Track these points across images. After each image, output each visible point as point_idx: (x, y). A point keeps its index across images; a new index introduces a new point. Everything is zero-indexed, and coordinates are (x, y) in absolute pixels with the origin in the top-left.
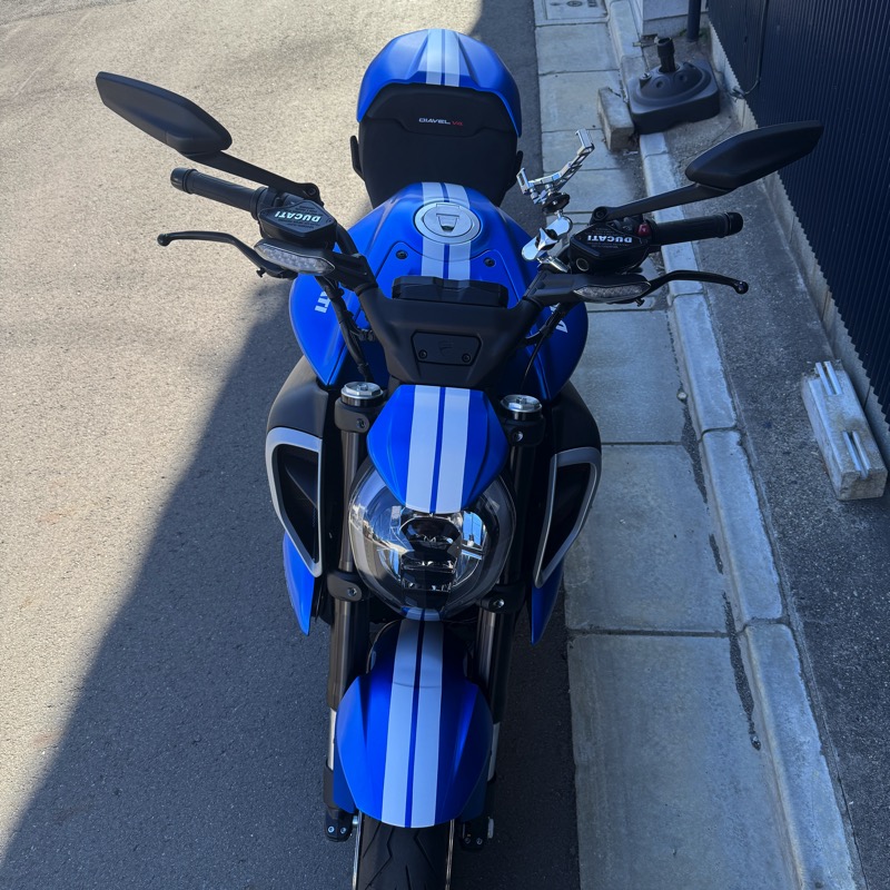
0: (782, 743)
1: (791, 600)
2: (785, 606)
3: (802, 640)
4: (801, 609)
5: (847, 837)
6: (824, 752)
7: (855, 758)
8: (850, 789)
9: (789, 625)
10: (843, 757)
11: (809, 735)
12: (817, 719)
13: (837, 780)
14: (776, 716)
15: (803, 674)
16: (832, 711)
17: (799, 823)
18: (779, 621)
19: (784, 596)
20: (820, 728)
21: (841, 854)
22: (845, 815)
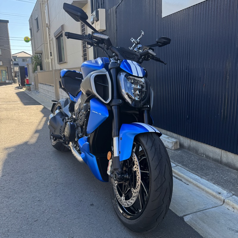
0: (193, 179)
1: (176, 163)
2: (175, 164)
3: (183, 167)
4: (178, 163)
5: (217, 186)
6: (201, 178)
7: (208, 176)
8: (211, 180)
9: (178, 166)
10: (206, 177)
11: (197, 177)
12: (196, 175)
13: (208, 180)
14: (189, 177)
15: (187, 170)
16: (198, 173)
17: (207, 187)
18: (176, 166)
19: (174, 163)
20: (198, 175)
21: (219, 188)
22: (214, 184)
